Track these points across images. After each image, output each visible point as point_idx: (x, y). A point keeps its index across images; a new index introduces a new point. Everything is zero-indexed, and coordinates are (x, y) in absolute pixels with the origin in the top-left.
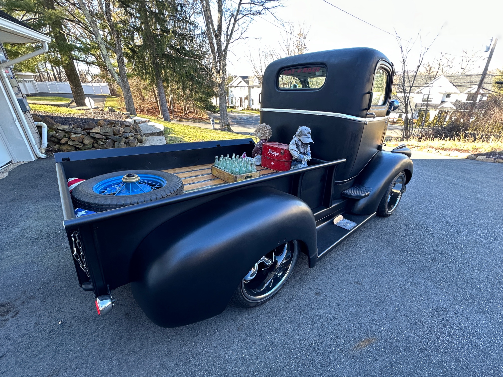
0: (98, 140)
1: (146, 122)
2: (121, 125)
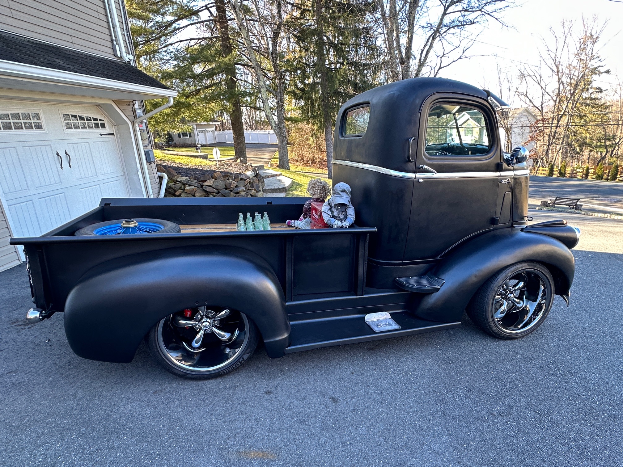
0: (209, 194)
1: (276, 175)
2: (235, 178)
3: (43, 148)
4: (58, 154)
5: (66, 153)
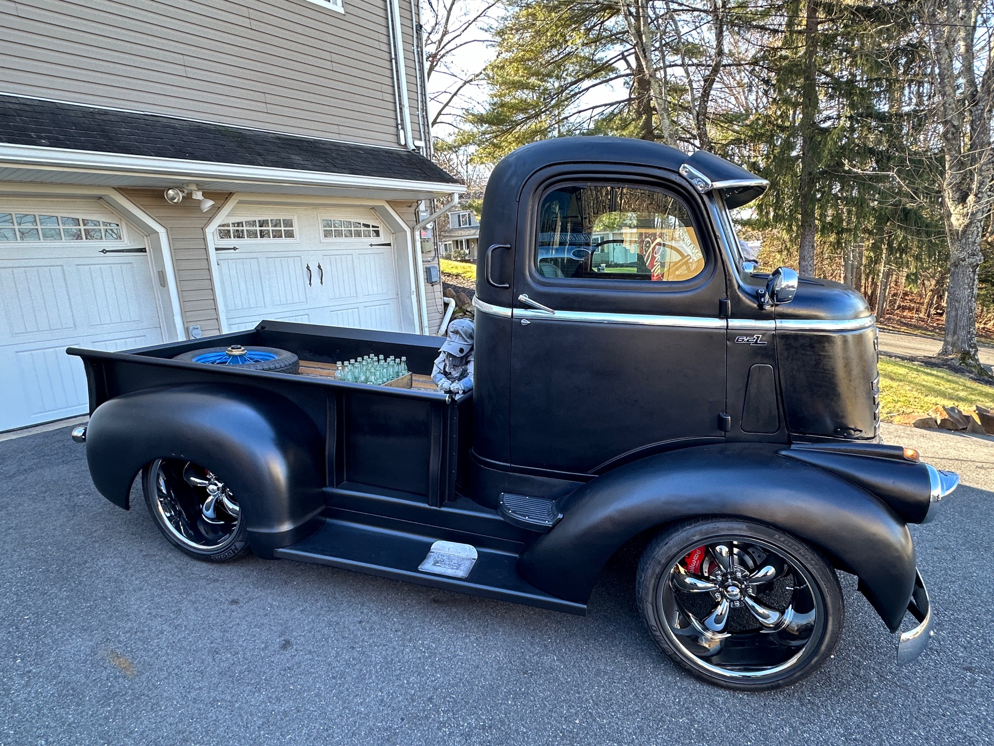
3: (291, 260)
4: (308, 268)
5: (319, 267)
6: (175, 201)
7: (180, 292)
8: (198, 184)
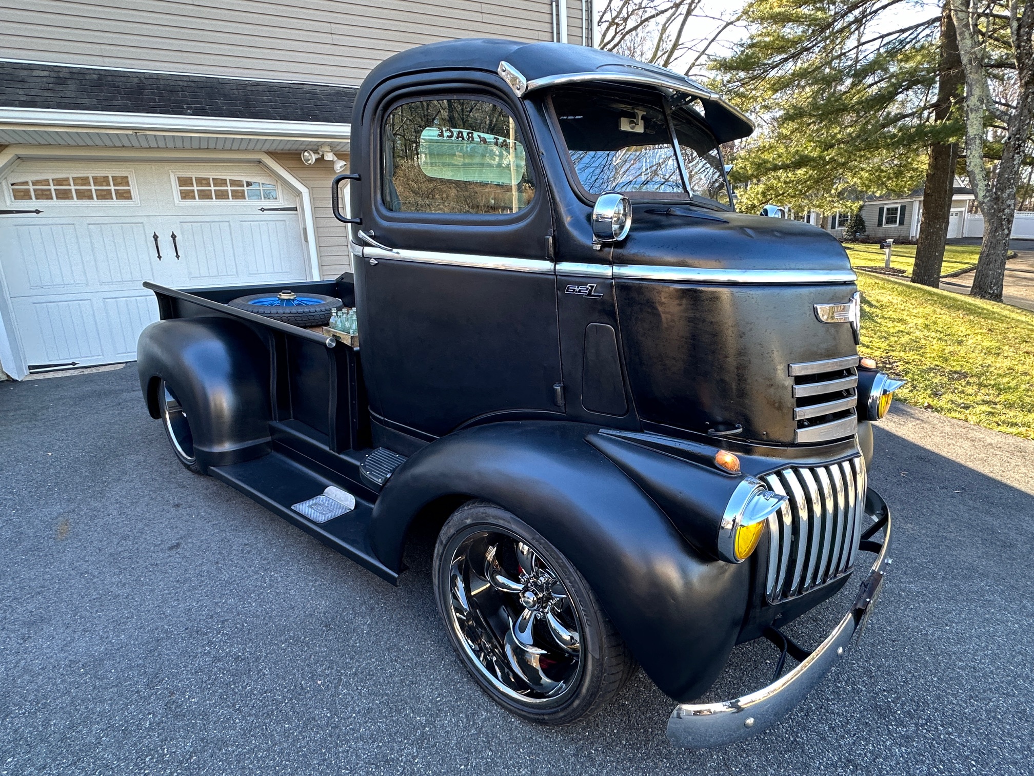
4: (155, 237)
5: (173, 237)
6: (309, 162)
7: (319, 247)
8: (331, 145)
